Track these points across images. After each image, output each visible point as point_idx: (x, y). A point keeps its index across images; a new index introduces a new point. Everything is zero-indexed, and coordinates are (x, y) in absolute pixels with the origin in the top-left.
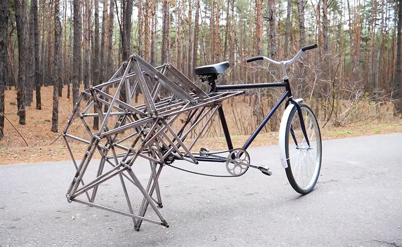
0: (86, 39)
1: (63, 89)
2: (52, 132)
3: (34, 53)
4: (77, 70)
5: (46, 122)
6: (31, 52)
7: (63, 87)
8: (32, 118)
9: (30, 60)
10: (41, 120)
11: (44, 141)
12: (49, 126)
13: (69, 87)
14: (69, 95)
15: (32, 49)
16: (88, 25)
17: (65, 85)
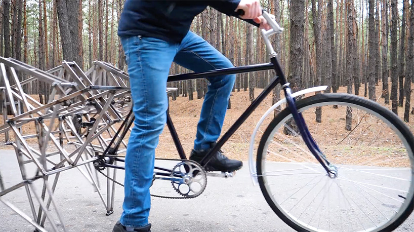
0: (384, 34)
1: (360, 88)
2: (346, 131)
3: (331, 56)
4: (374, 67)
5: (341, 120)
6: (328, 55)
7: (360, 86)
8: (328, 116)
9: (327, 63)
10: (336, 118)
11: (336, 139)
12: (343, 124)
13: (366, 85)
14: (366, 93)
15: (329, 53)
16: (385, 19)
17: (363, 83)
